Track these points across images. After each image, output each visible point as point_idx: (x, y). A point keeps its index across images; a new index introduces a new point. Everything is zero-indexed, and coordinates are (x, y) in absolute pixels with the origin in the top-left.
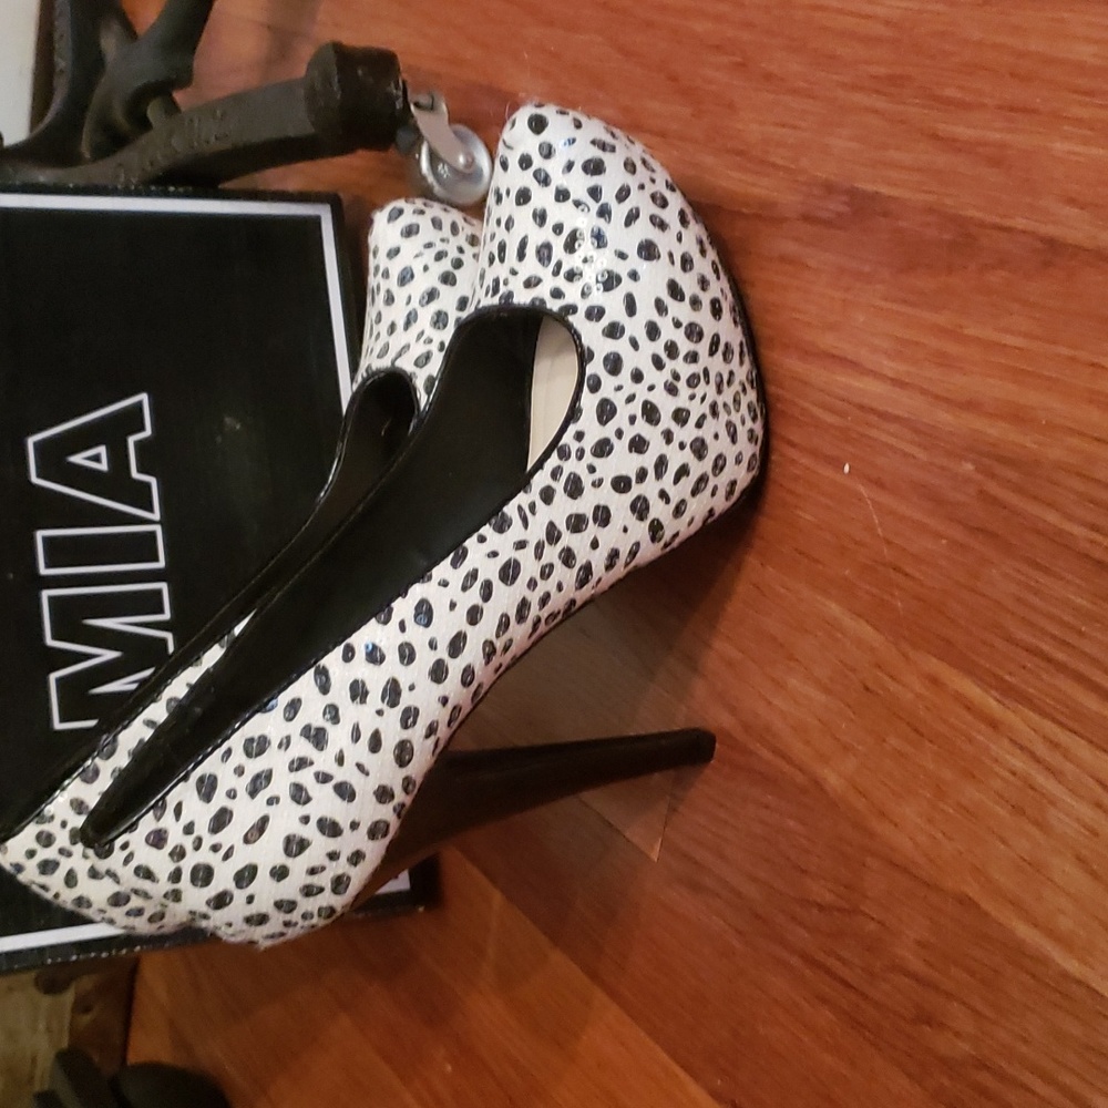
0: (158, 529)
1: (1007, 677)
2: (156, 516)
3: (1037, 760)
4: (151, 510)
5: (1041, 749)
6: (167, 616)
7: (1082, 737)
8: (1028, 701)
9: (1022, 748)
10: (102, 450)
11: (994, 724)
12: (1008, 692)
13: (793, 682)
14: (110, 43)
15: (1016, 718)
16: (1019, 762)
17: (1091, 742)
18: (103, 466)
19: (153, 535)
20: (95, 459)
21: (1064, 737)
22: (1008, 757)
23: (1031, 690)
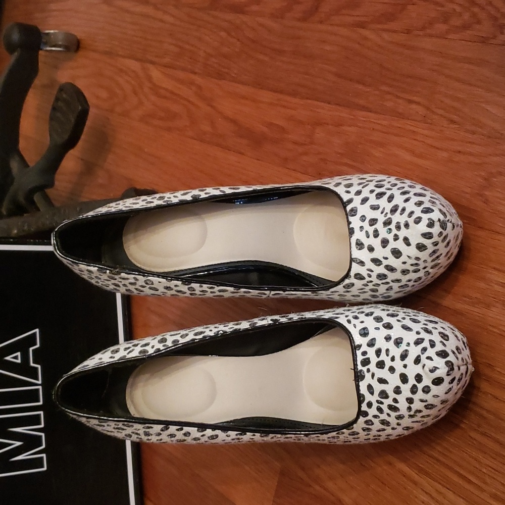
0: (40, 387)
1: (420, 465)
2: (40, 382)
3: (433, 498)
4: (37, 379)
5: (434, 494)
6: (42, 426)
7: (450, 490)
8: (427, 474)
9: (426, 493)
10: (19, 354)
11: (415, 483)
12: (421, 471)
16: (425, 498)
17: (455, 493)
18: (19, 361)
19: (38, 390)
20: (15, 358)
21: (444, 490)
22: (421, 496)
23: (430, 471)
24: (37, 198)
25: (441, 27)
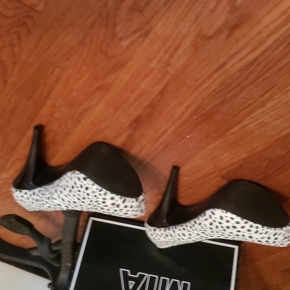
0: (150, 275)
5: (252, 120)
6: (168, 279)
8: (242, 120)
11: (245, 126)
12: (239, 122)
13: (222, 157)
14: (35, 253)
15: (245, 122)
16: (253, 125)
19: (151, 277)
20: (131, 284)
21: (252, 116)
24: (55, 248)
25: (17, 49)
